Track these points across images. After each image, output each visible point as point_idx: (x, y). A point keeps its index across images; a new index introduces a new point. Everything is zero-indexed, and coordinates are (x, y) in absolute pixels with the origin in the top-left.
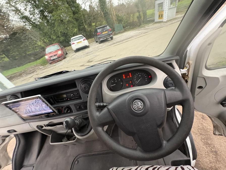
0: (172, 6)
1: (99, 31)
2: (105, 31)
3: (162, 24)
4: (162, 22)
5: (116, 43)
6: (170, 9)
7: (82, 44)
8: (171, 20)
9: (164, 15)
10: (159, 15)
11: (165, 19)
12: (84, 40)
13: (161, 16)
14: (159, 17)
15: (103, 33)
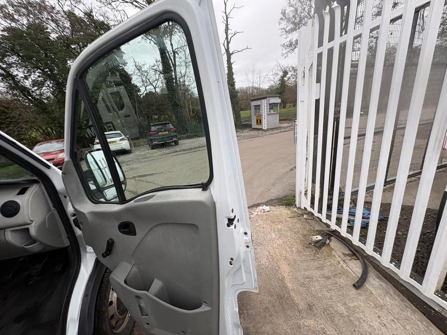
0: (272, 112)
1: (153, 128)
2: (163, 130)
3: (260, 132)
4: (261, 129)
5: (180, 151)
6: (269, 114)
7: (116, 145)
8: (273, 128)
9: (264, 121)
10: (257, 120)
11: (265, 126)
12: (122, 140)
13: (259, 122)
14: (257, 122)
15: (160, 133)
